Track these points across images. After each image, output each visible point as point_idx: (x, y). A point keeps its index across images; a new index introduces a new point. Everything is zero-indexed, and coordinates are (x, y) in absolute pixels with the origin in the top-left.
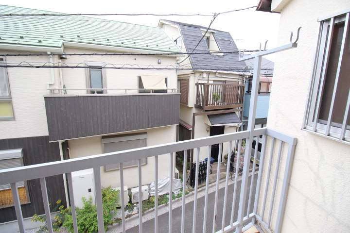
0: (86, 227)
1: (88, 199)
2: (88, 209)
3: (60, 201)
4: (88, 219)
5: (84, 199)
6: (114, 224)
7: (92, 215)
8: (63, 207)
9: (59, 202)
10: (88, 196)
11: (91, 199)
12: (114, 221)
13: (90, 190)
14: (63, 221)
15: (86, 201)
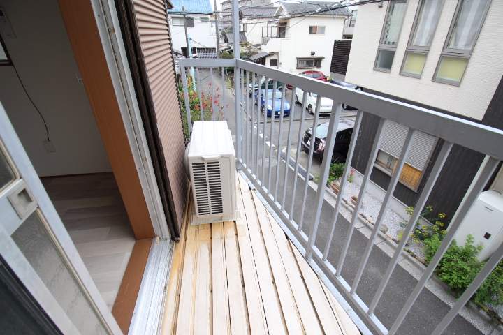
0: (442, 268)
1: (475, 244)
2: (466, 255)
3: (444, 216)
4: (452, 263)
5: (470, 239)
6: (481, 311)
7: (461, 264)
8: (442, 224)
9: (442, 216)
10: (478, 240)
11: (480, 248)
12: (487, 309)
13: (487, 236)
14: (429, 237)
15: (471, 244)
